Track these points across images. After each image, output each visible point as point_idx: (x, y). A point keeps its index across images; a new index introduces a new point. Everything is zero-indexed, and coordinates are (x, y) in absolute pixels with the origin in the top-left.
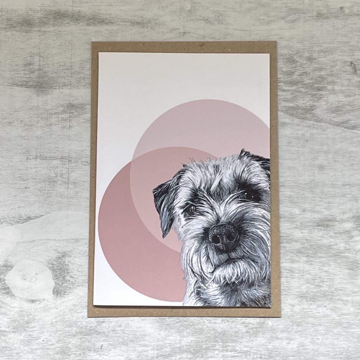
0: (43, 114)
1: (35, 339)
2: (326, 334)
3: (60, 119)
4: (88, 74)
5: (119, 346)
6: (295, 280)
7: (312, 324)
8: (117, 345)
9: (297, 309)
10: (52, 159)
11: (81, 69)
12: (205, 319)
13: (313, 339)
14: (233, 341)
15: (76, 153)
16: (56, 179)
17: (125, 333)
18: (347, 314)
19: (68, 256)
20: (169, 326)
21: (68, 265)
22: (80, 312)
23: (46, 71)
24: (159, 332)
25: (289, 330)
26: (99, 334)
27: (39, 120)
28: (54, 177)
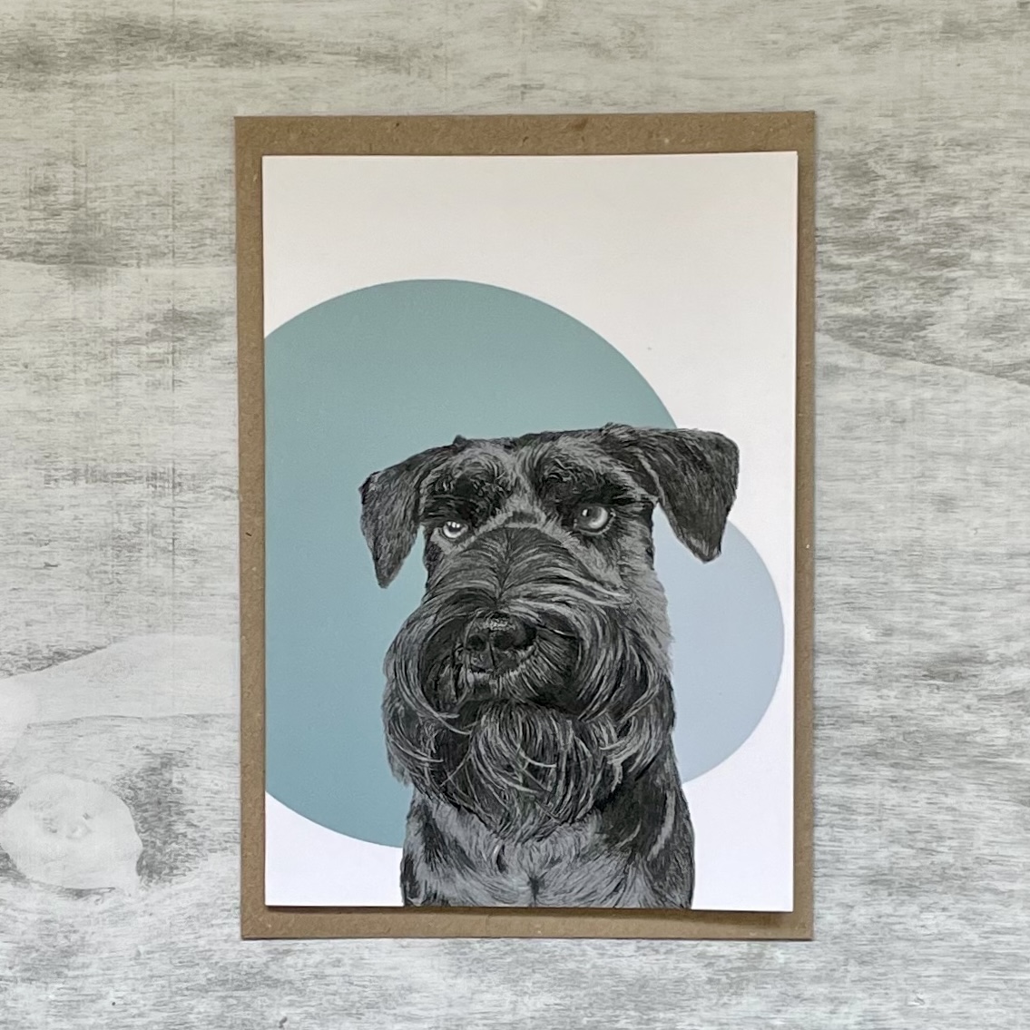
0: (92, 344)
1: (89, 998)
2: (944, 986)
3: (144, 358)
4: (226, 220)
5: (333, 1020)
6: (857, 833)
7: (903, 957)
8: (329, 1015)
9: (861, 916)
10: (124, 478)
11: (206, 203)
12: (588, 945)
13: (906, 1000)
14: (670, 1007)
15: (194, 462)
16: (136, 540)
17: (352, 984)
18: (1007, 931)
19: (180, 765)
20: (480, 965)
21: (180, 792)
22: (218, 925)
23: (98, 210)
24: (451, 981)
25: (837, 975)
26: (276, 987)
27: (81, 362)
28: (129, 533)
